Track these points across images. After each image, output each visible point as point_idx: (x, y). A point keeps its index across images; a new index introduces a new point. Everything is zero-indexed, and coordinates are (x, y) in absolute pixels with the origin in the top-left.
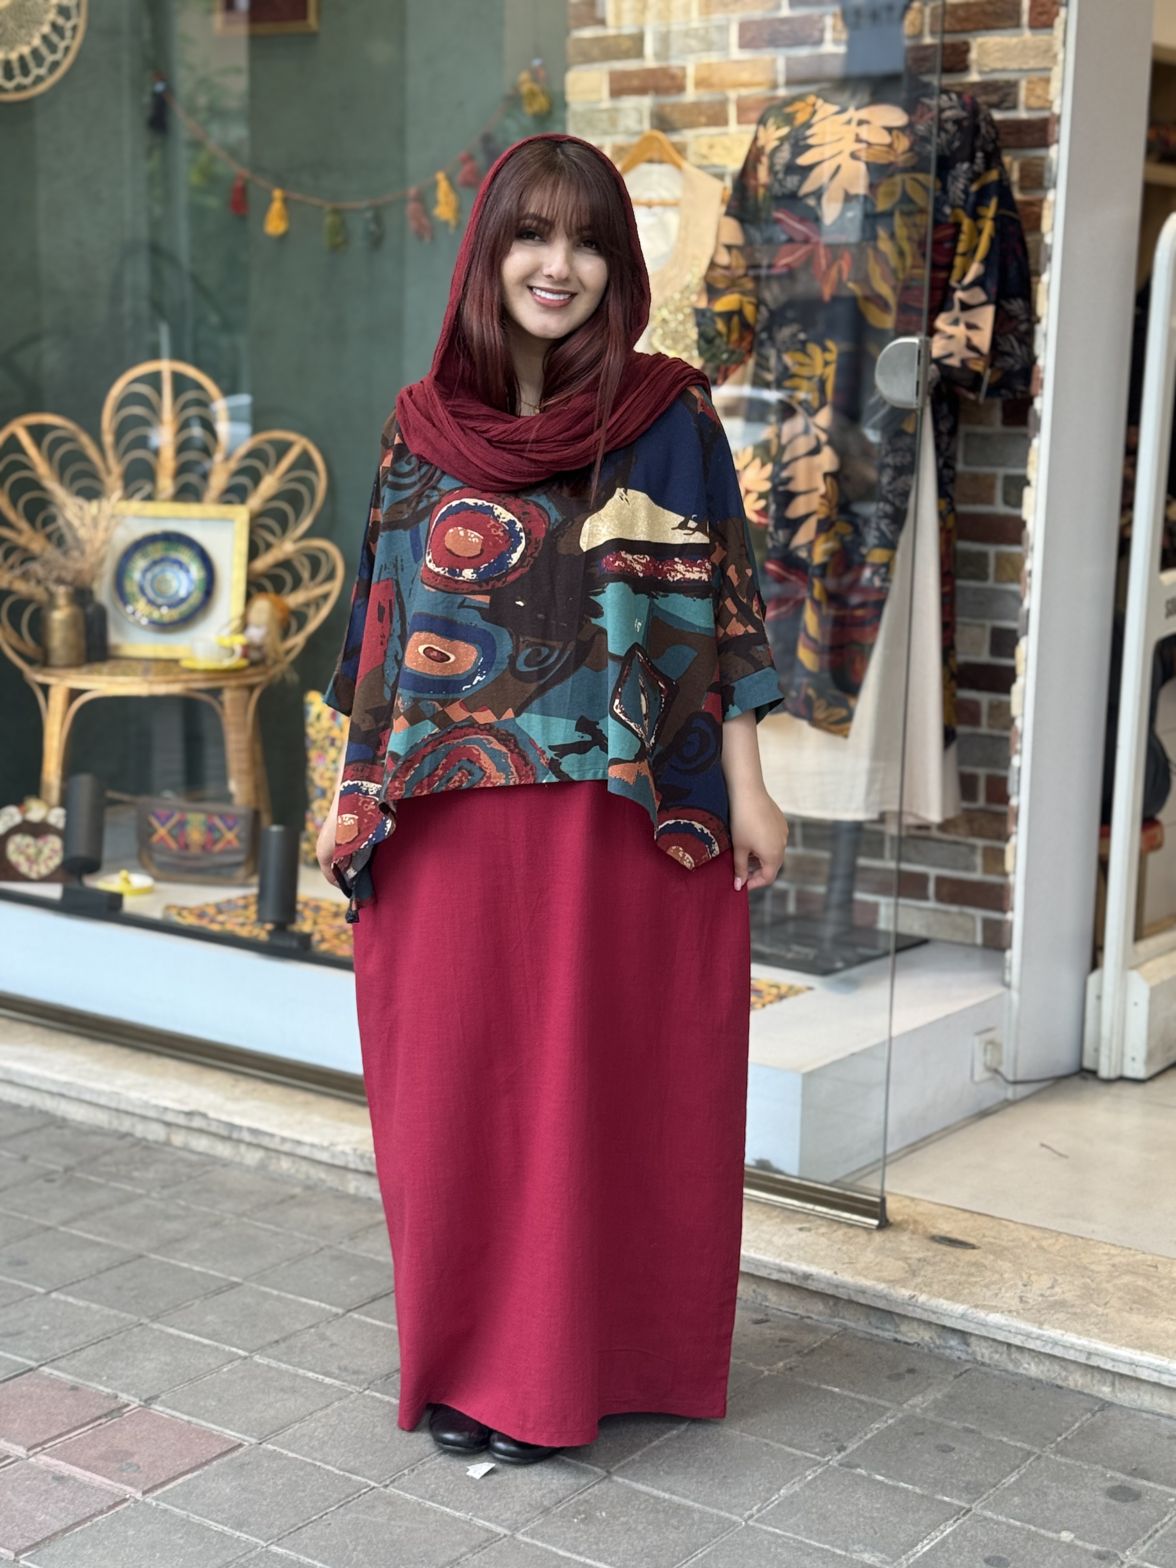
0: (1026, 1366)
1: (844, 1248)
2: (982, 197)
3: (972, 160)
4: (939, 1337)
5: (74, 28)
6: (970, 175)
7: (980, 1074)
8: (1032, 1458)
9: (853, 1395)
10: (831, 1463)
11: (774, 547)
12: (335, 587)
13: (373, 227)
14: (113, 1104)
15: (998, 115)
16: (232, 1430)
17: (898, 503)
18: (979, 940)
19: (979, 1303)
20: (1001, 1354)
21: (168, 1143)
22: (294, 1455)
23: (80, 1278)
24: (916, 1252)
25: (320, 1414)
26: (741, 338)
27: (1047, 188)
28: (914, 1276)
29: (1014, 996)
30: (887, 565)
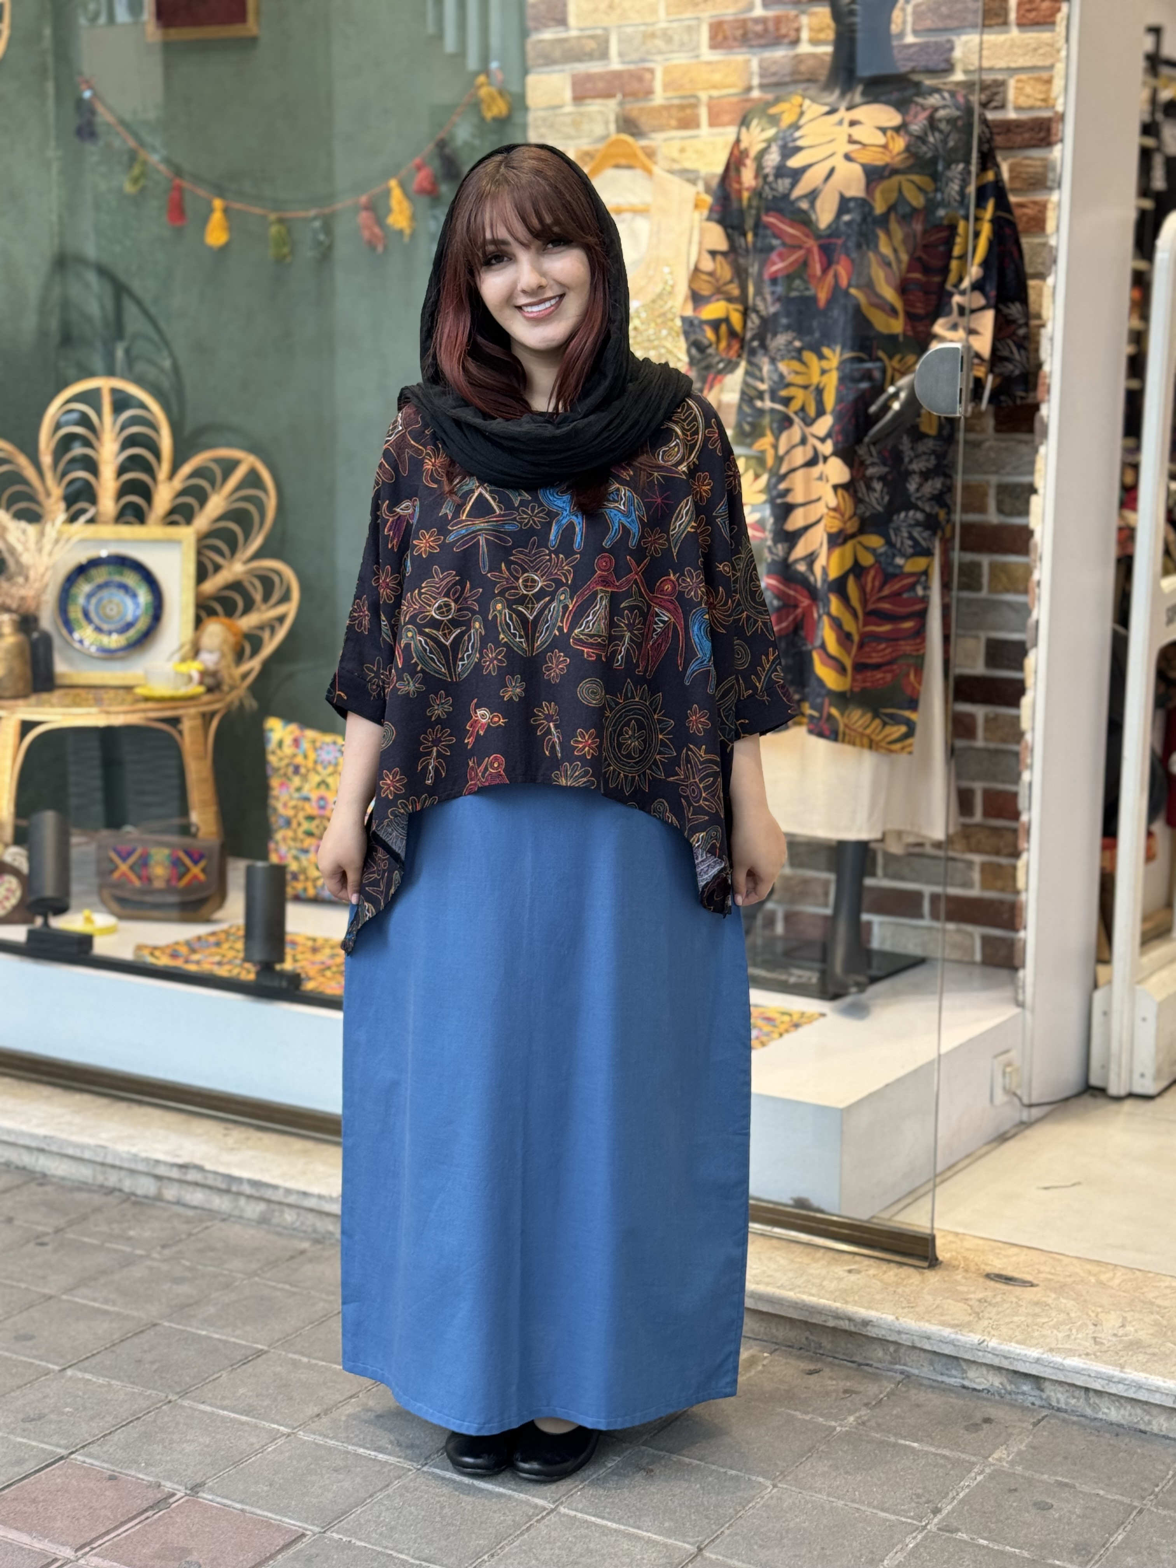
0: (1106, 1410)
1: (900, 1290)
3: (967, 160)
4: (1011, 1382)
6: (966, 176)
7: (1000, 1097)
8: (1134, 1513)
9: (933, 1449)
10: (929, 1527)
12: (291, 609)
13: (322, 237)
14: (99, 1159)
15: (990, 116)
16: (290, 1518)
17: (927, 508)
18: (978, 957)
19: (1053, 1346)
20: (1078, 1399)
21: (159, 1198)
22: (363, 1544)
23: (94, 1352)
24: (975, 1292)
25: (380, 1496)
26: (729, 347)
27: (1051, 189)
28: (979, 1319)
29: (1028, 1016)
30: (926, 573)
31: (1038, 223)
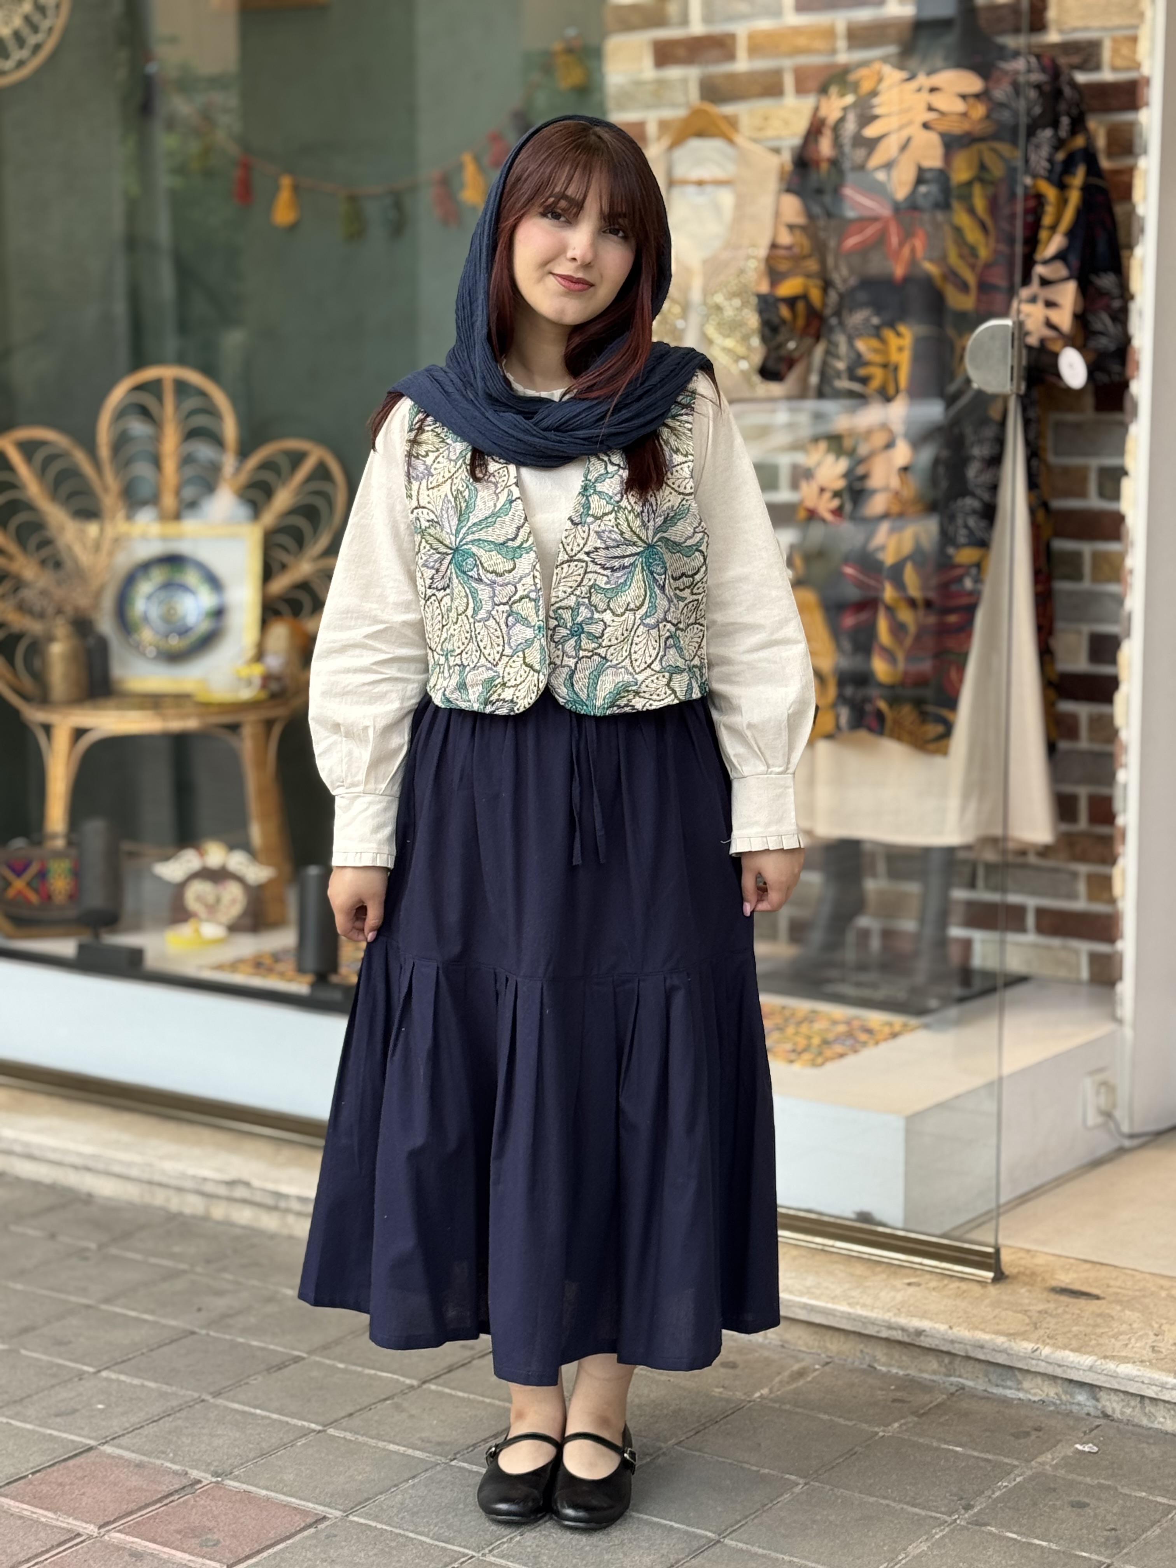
0: (1162, 1420)
1: (959, 1301)
2: (1068, 166)
3: (1055, 124)
4: (1066, 1393)
6: (1055, 142)
7: (1093, 1118)
8: (1173, 1512)
10: (958, 1521)
11: (852, 550)
13: (392, 214)
14: (146, 1176)
15: (1081, 78)
16: (314, 1503)
17: (986, 497)
18: (1085, 974)
19: (1108, 1354)
20: (1134, 1408)
21: (206, 1218)
22: (383, 1527)
23: (130, 1356)
24: (1036, 1304)
25: (405, 1485)
26: (808, 324)
27: (1138, 155)
28: (1036, 1328)
29: (1128, 1032)
30: (979, 566)
31: (1127, 192)
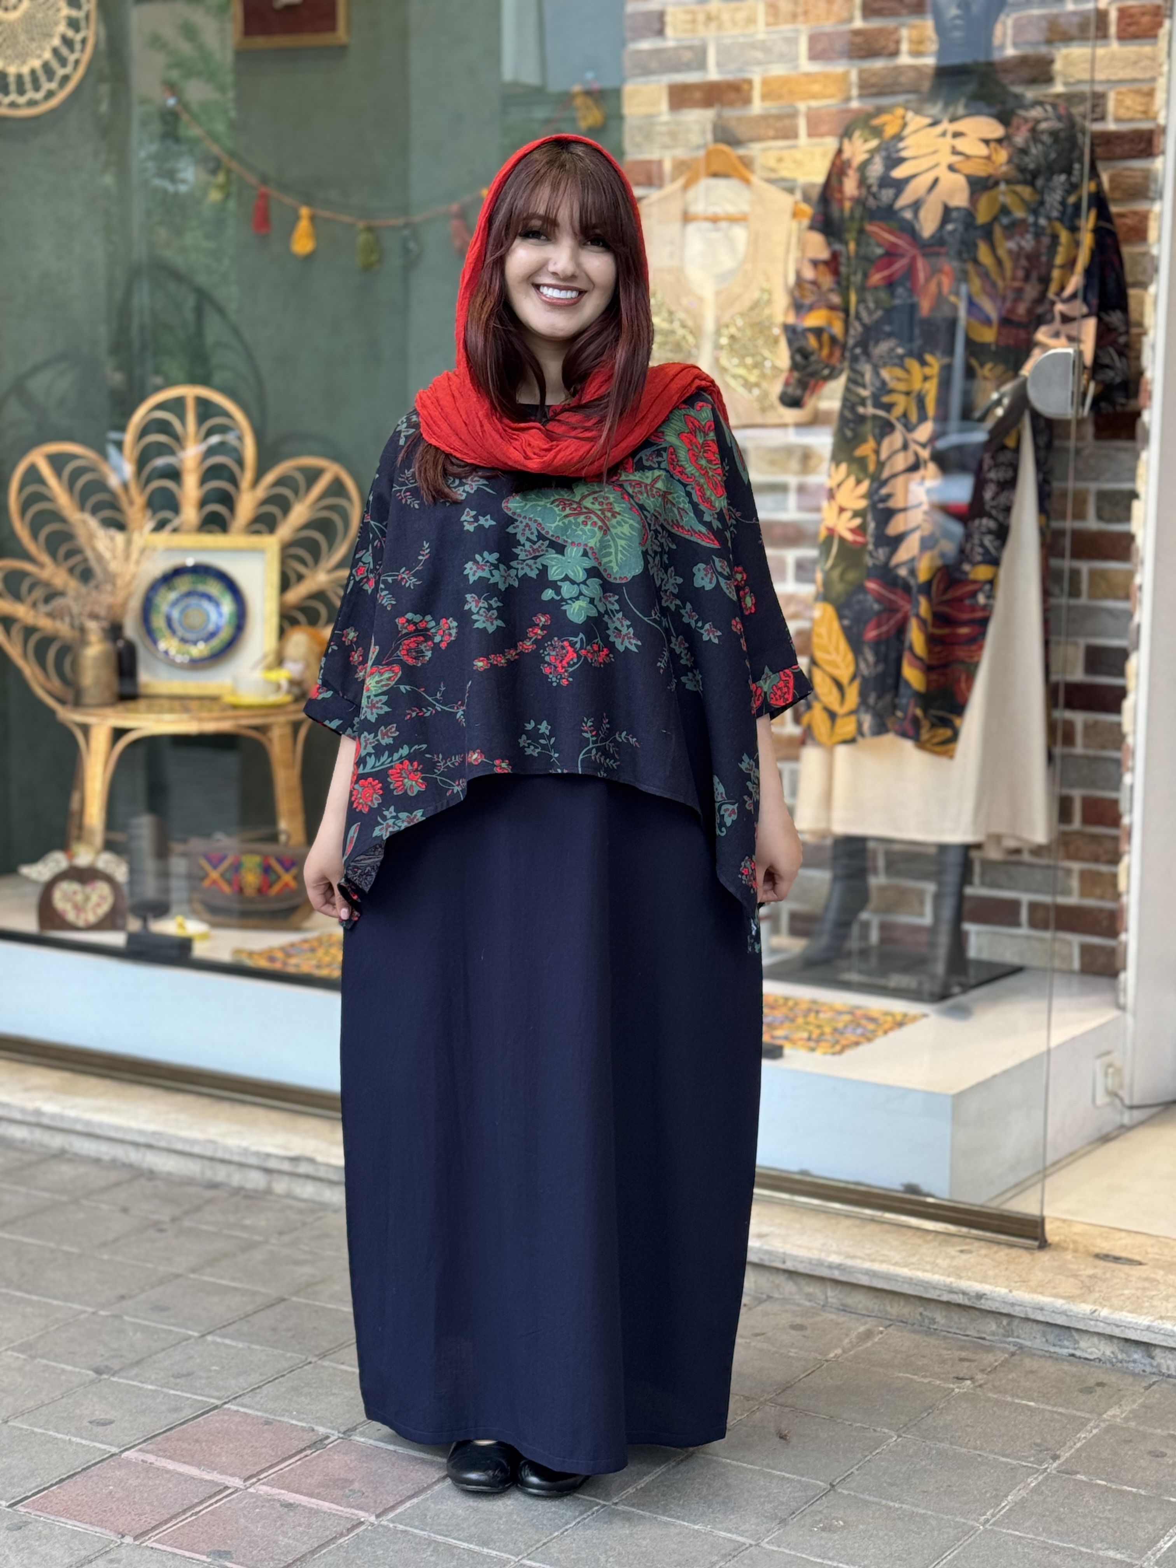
1: (1012, 1267)
3: (1069, 171)
4: (1122, 1351)
5: (84, 41)
6: (1067, 186)
7: (1102, 1099)
9: (1049, 1408)
10: (1049, 1470)
11: (874, 565)
13: (411, 245)
14: (209, 1153)
17: (1001, 518)
18: (1076, 965)
19: (1163, 1315)
21: (268, 1191)
23: (231, 1321)
24: (1085, 1270)
26: (832, 353)
27: (1153, 200)
28: (1090, 1292)
29: (1129, 1019)
30: (992, 582)
31: (1140, 233)
